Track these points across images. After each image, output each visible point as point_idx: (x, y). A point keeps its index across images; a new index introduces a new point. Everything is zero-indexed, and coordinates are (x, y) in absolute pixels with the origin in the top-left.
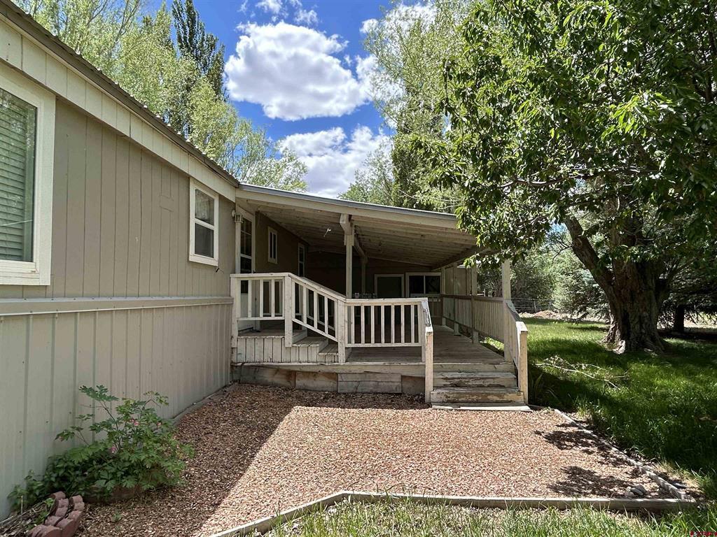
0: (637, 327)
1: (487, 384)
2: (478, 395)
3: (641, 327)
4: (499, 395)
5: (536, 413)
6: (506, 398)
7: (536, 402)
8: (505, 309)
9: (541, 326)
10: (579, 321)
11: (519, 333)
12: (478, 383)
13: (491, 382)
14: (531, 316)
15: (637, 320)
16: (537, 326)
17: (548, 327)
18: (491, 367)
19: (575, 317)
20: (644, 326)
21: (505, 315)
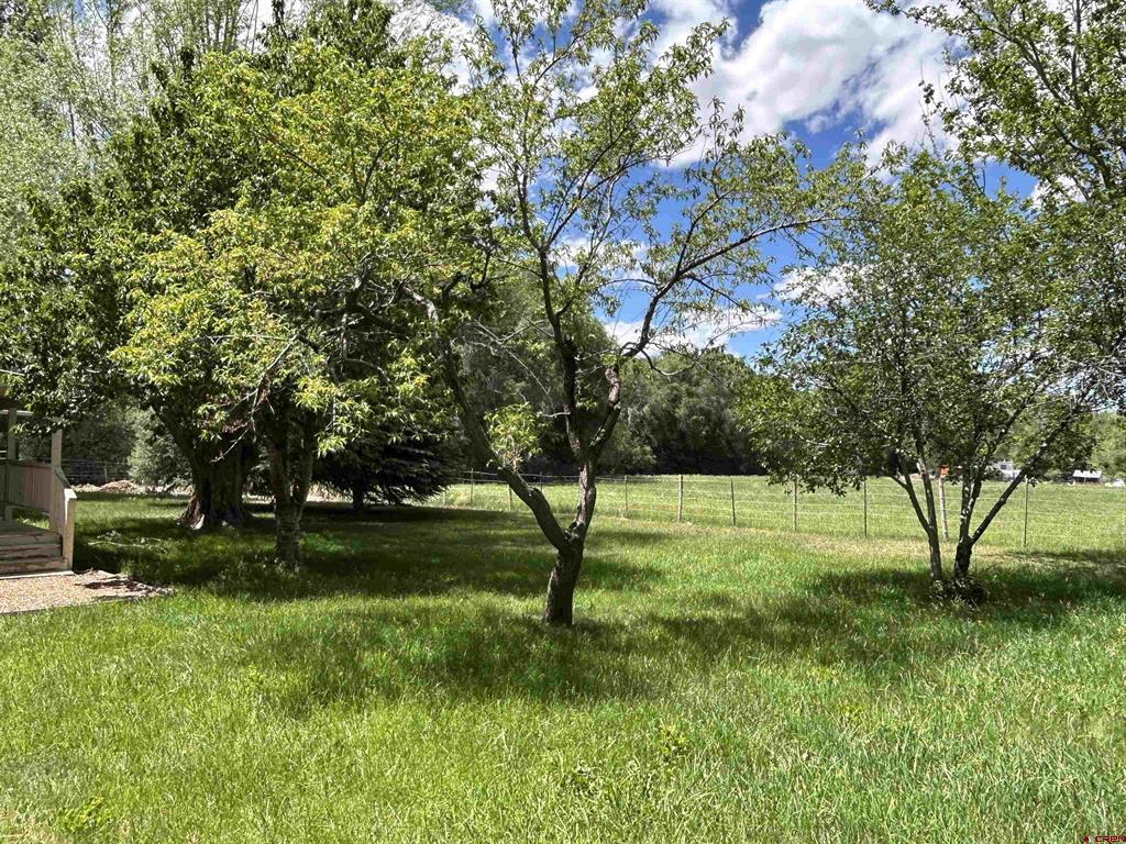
0: (219, 498)
1: (27, 555)
2: (15, 565)
3: (223, 498)
4: (40, 564)
5: (78, 576)
6: (48, 566)
7: (79, 566)
8: (53, 476)
9: (107, 504)
10: (163, 495)
11: (67, 500)
12: (15, 554)
13: (32, 553)
14: (94, 488)
15: (219, 490)
16: (102, 503)
17: (119, 504)
18: (33, 539)
19: (159, 489)
20: (226, 496)
21: (53, 482)
